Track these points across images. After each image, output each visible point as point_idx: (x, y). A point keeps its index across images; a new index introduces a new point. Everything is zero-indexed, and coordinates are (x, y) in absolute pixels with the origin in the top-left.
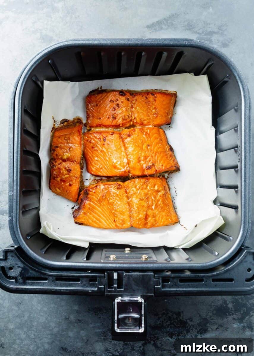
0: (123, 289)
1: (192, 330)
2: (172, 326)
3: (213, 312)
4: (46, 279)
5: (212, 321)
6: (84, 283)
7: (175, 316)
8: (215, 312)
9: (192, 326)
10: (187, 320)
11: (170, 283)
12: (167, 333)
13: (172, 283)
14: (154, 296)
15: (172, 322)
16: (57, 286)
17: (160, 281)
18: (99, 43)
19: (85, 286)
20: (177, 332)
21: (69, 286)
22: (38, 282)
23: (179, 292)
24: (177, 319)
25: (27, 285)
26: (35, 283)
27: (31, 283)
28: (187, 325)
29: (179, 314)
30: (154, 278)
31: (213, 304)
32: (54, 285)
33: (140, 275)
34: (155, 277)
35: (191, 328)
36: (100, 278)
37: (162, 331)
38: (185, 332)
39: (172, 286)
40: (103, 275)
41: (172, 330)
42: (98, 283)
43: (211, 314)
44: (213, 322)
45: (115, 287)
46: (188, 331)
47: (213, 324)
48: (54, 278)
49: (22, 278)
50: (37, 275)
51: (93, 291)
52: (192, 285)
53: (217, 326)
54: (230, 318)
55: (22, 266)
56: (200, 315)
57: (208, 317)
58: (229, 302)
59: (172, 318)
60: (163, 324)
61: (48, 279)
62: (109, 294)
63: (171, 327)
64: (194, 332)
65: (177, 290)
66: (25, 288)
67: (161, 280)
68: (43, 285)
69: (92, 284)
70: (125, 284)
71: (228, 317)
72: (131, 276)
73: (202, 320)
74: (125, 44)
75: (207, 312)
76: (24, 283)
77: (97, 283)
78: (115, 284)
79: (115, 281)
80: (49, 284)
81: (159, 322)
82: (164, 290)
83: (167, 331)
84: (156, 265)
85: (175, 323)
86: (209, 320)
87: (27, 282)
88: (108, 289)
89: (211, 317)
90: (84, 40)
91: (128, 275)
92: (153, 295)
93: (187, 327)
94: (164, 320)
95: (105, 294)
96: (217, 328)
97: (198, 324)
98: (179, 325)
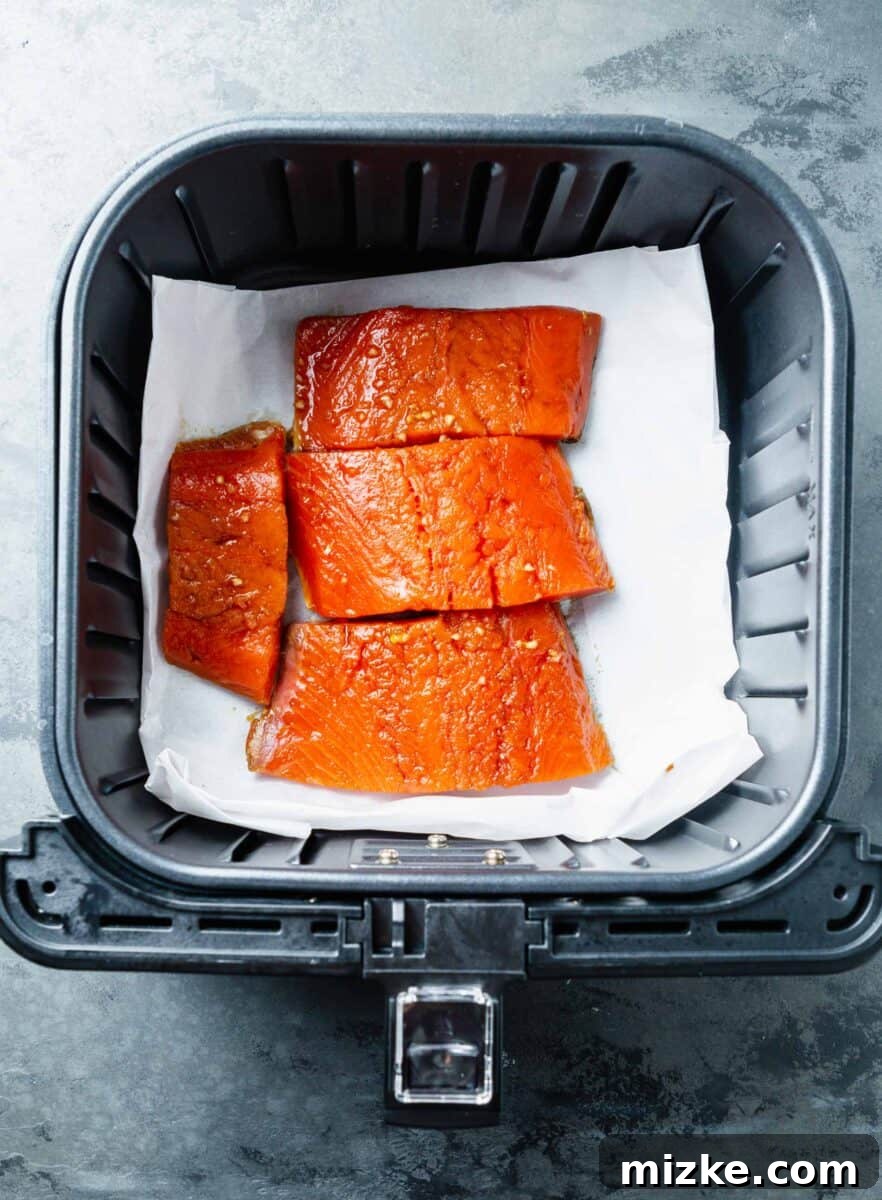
0: (423, 956)
1: (677, 1110)
2: (612, 1093)
3: (749, 1053)
4: (166, 923)
5: (744, 1084)
6: (294, 935)
7: (623, 1063)
8: (755, 1055)
9: (677, 1099)
10: (663, 1078)
11: (581, 935)
12: (593, 1117)
13: (585, 936)
14: (525, 978)
15: (613, 1080)
16: (204, 946)
17: (546, 926)
18: (347, 127)
19: (298, 947)
20: (629, 1115)
21: (242, 946)
22: (141, 934)
23: (609, 965)
24: (628, 1072)
25: (104, 943)
26: (131, 936)
27: (116, 937)
28: (662, 1094)
29: (635, 1056)
30: (527, 918)
31: (751, 1029)
32: (194, 944)
33: (479, 908)
34: (530, 917)
35: (676, 1104)
36: (347, 918)
37: (579, 1108)
38: (653, 1116)
39: (587, 944)
40: (357, 908)
41: (610, 1108)
42: (341, 935)
43: (742, 1062)
44: (748, 1087)
45: (397, 949)
46: (663, 1114)
47: (750, 1094)
48: (195, 918)
49: (86, 921)
50: (137, 908)
51: (322, 959)
52: (650, 941)
53: (761, 1101)
54: (805, 1078)
55: (87, 877)
56: (706, 1064)
57: (732, 1069)
58: (807, 1025)
59: (614, 1068)
60: (581, 1086)
61: (174, 922)
62: (378, 971)
63: (607, 1098)
64: (683, 1117)
65: (600, 959)
66: (97, 952)
67: (549, 924)
68: (157, 941)
69: (319, 938)
70: (429, 940)
71: (799, 1076)
72: (450, 910)
73: (711, 1080)
74: (433, 132)
75: (731, 1056)
76: (94, 936)
77: (337, 934)
78: (397, 939)
79: (395, 929)
80: (177, 938)
81: (567, 1080)
82: (560, 956)
83: (593, 1109)
84: (532, 879)
85: (621, 1086)
86: (734, 1080)
87: (103, 933)
88: (375, 956)
89: (741, 1070)
90: (294, 119)
91: (442, 909)
92: (521, 976)
93: (662, 1100)
94: (584, 1074)
95: (365, 971)
96: (760, 1109)
97: (697, 1091)
98: (633, 1093)
